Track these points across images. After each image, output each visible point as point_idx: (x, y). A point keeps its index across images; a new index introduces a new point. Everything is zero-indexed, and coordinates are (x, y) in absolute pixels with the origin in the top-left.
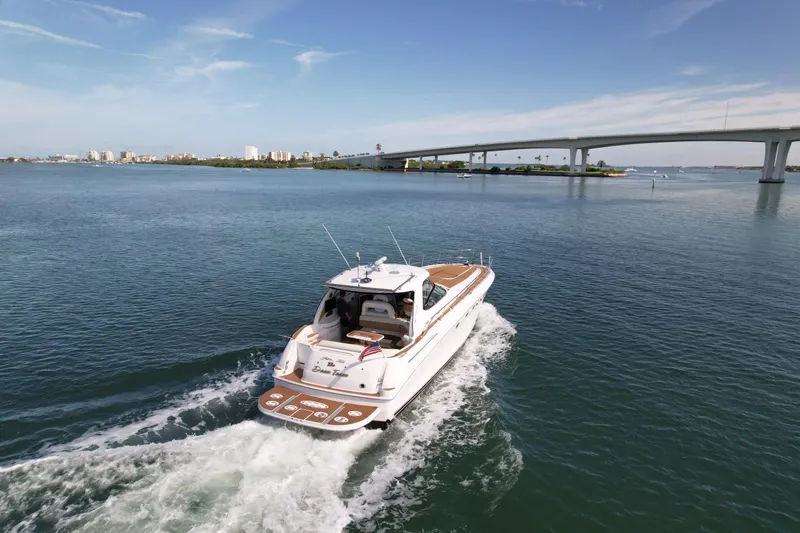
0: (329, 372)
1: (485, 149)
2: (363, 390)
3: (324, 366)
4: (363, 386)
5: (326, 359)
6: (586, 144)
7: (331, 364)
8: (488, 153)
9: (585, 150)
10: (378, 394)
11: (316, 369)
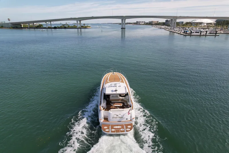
0: (117, 118)
1: (50, 21)
2: (127, 120)
3: (115, 116)
4: (127, 119)
5: (115, 114)
6: (80, 19)
7: (117, 116)
8: (51, 22)
9: (80, 21)
10: (131, 120)
11: (113, 118)
